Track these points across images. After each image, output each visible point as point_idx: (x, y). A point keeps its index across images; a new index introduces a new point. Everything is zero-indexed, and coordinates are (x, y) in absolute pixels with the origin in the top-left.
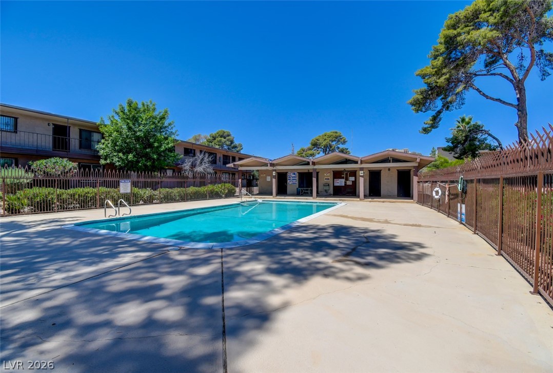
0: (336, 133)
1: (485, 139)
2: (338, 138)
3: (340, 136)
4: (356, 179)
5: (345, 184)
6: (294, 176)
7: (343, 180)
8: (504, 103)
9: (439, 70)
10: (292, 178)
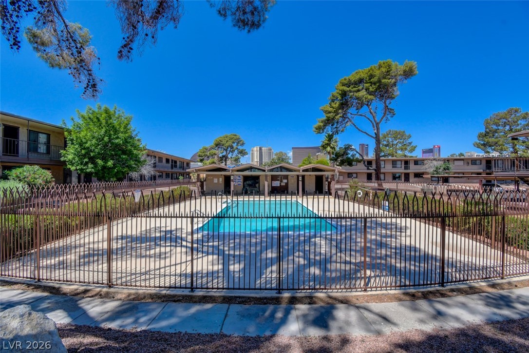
0: (236, 135)
1: (355, 155)
2: (239, 141)
3: (239, 139)
4: (288, 181)
5: (280, 185)
6: (239, 178)
7: (279, 182)
8: (368, 135)
9: (336, 110)
10: (237, 180)
